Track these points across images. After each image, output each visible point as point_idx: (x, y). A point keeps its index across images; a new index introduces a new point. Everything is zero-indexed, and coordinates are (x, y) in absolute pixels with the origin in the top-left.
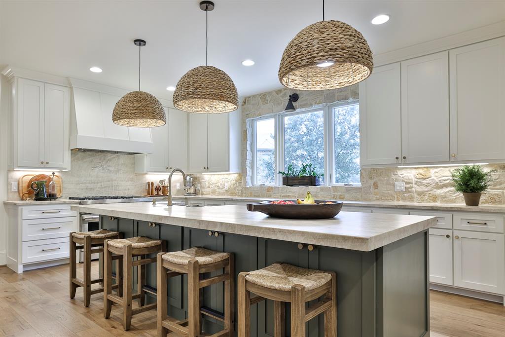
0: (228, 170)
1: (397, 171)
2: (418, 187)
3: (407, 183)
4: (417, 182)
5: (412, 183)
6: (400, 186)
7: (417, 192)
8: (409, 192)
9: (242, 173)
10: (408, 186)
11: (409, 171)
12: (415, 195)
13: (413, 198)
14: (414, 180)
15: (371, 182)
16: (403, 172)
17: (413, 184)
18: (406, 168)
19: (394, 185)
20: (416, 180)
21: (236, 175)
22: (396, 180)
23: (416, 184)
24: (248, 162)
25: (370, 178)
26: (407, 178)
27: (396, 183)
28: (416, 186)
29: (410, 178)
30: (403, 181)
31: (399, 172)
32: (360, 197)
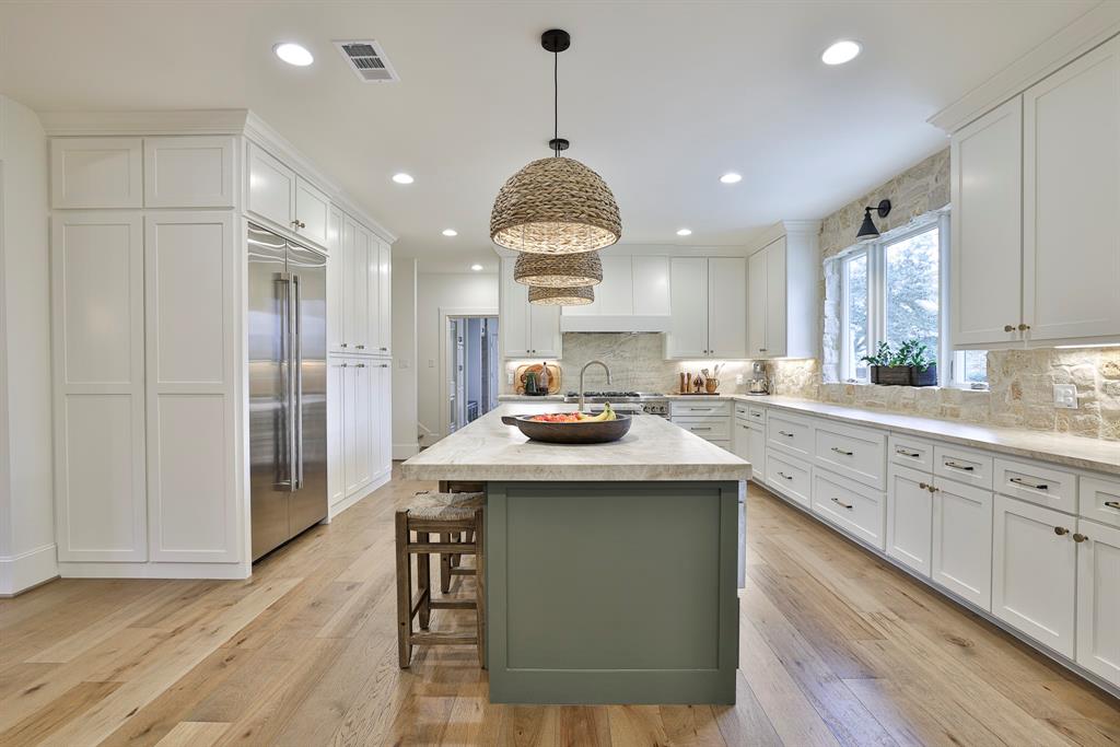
0: (786, 355)
1: (1061, 356)
2: (1109, 399)
3: (1080, 388)
4: (1106, 385)
5: (1093, 389)
6: (1066, 395)
7: (1104, 412)
8: (1086, 411)
9: (819, 358)
10: (1083, 395)
11: (1085, 356)
12: (1101, 420)
13: (1096, 427)
14: (1099, 380)
15: (1009, 382)
16: (1073, 359)
17: (1097, 390)
18: (1081, 350)
19: (1051, 390)
20: (1105, 380)
21: (811, 362)
22: (1058, 380)
23: (1104, 391)
24: (828, 339)
25: (1006, 373)
26: (1080, 375)
27: (1057, 387)
28: (1103, 396)
29: (1088, 375)
30: (1072, 382)
31: (1065, 360)
32: (984, 415)
